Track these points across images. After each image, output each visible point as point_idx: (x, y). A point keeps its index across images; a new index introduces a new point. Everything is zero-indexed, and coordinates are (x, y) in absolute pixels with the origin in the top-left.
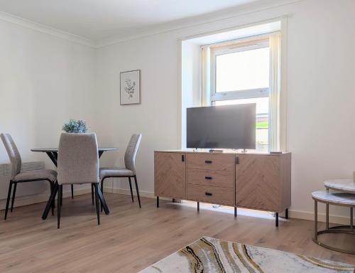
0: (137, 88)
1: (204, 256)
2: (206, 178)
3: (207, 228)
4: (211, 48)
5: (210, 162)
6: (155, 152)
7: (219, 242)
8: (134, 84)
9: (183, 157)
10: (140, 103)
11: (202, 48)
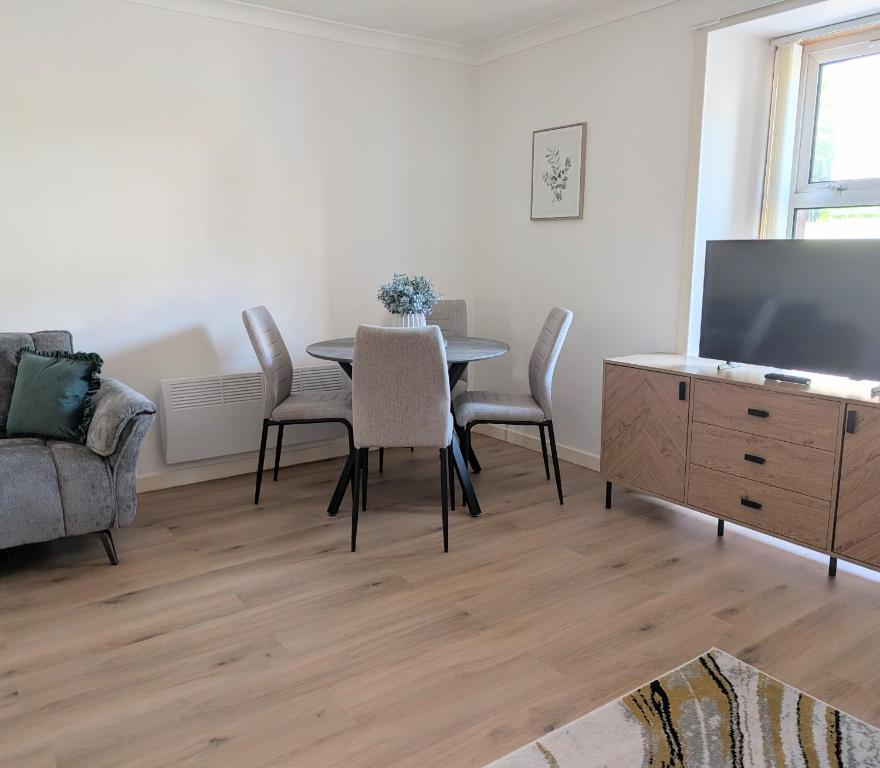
0: (573, 174)
1: (698, 734)
2: (748, 457)
3: (732, 611)
4: (803, 45)
5: (763, 414)
6: (607, 364)
7: (754, 685)
8: (568, 162)
9: (684, 386)
10: (580, 217)
11: (775, 44)
